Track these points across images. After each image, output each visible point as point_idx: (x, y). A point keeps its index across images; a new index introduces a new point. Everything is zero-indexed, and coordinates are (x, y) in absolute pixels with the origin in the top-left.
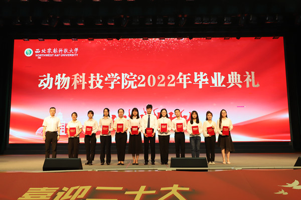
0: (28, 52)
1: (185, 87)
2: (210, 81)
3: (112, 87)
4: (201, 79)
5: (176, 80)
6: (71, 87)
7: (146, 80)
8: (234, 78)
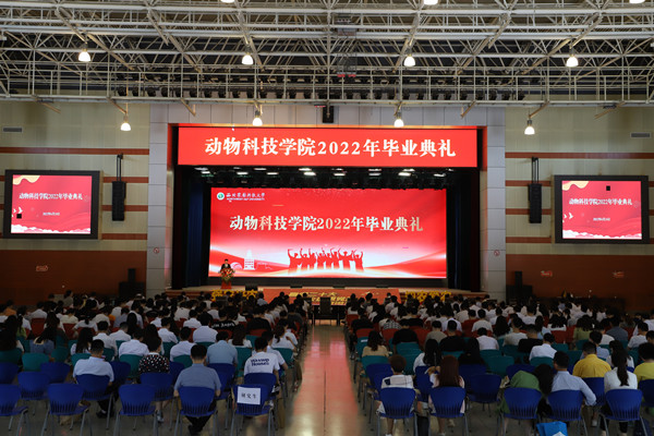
0: (220, 196)
1: (358, 229)
2: (380, 225)
3: (295, 229)
4: (372, 222)
5: (351, 224)
6: (259, 228)
7: (324, 223)
8: (401, 222)
